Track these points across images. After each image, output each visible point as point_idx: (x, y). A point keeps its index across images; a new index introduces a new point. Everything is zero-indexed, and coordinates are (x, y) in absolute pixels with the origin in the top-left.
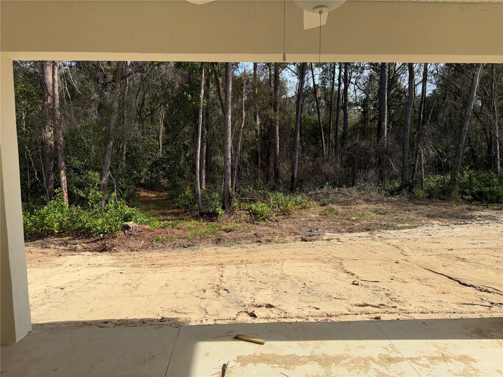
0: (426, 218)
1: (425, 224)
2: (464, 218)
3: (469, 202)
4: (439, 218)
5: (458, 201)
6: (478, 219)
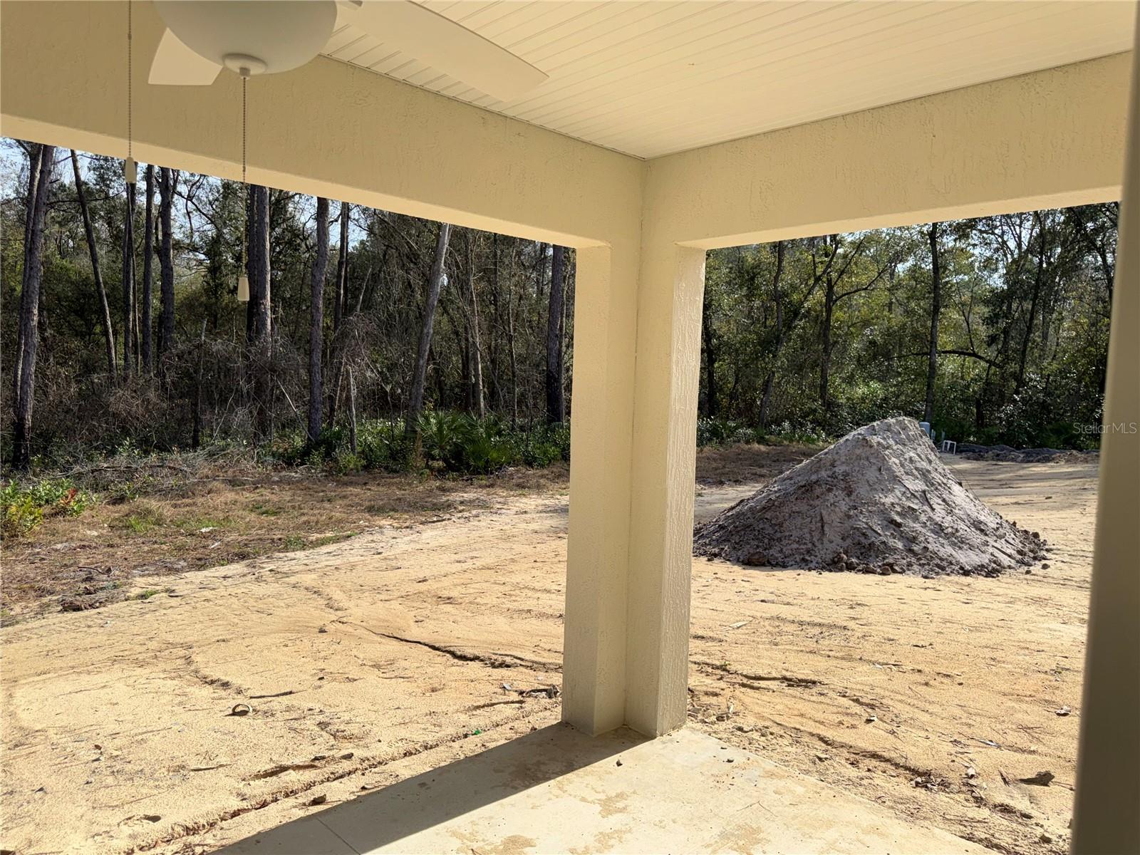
0: (367, 515)
1: (367, 529)
2: (437, 508)
3: (441, 473)
4: (391, 513)
5: (422, 473)
6: (461, 508)
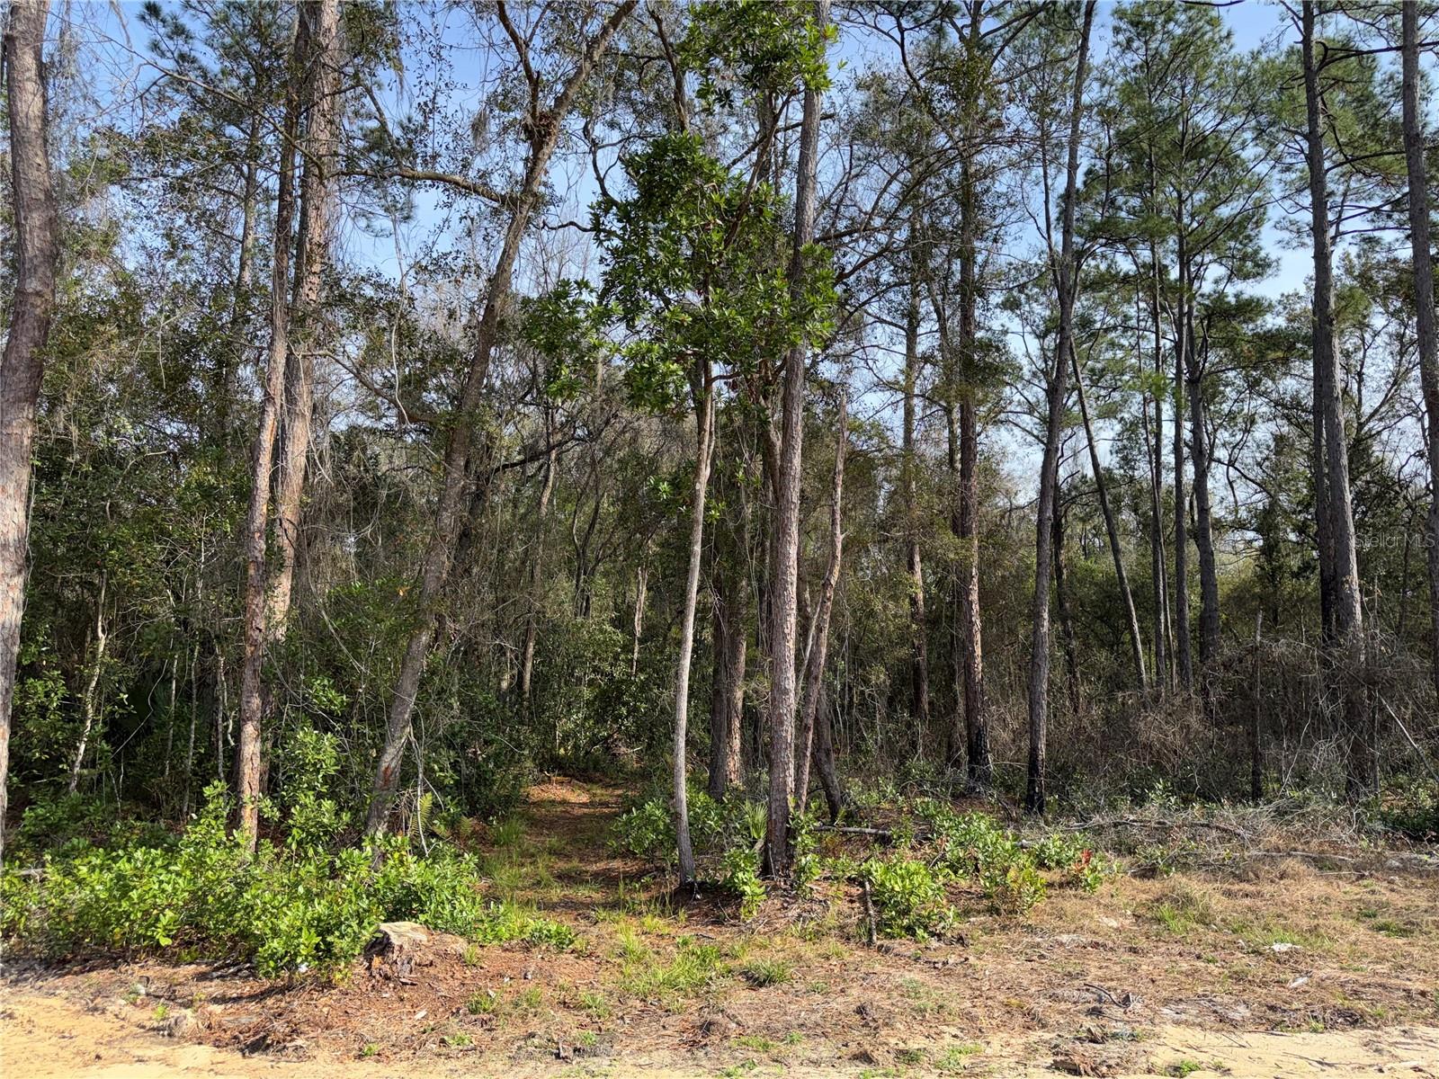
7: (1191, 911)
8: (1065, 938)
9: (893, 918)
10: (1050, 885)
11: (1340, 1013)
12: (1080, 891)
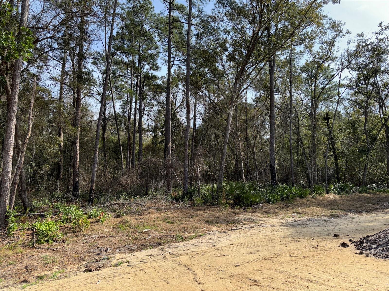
0: (206, 225)
1: (208, 232)
2: (234, 222)
3: (233, 206)
5: (226, 206)
6: (245, 223)
7: (127, 225)
8: (94, 236)
9: (42, 238)
10: (92, 223)
11: (156, 243)
12: (100, 223)
